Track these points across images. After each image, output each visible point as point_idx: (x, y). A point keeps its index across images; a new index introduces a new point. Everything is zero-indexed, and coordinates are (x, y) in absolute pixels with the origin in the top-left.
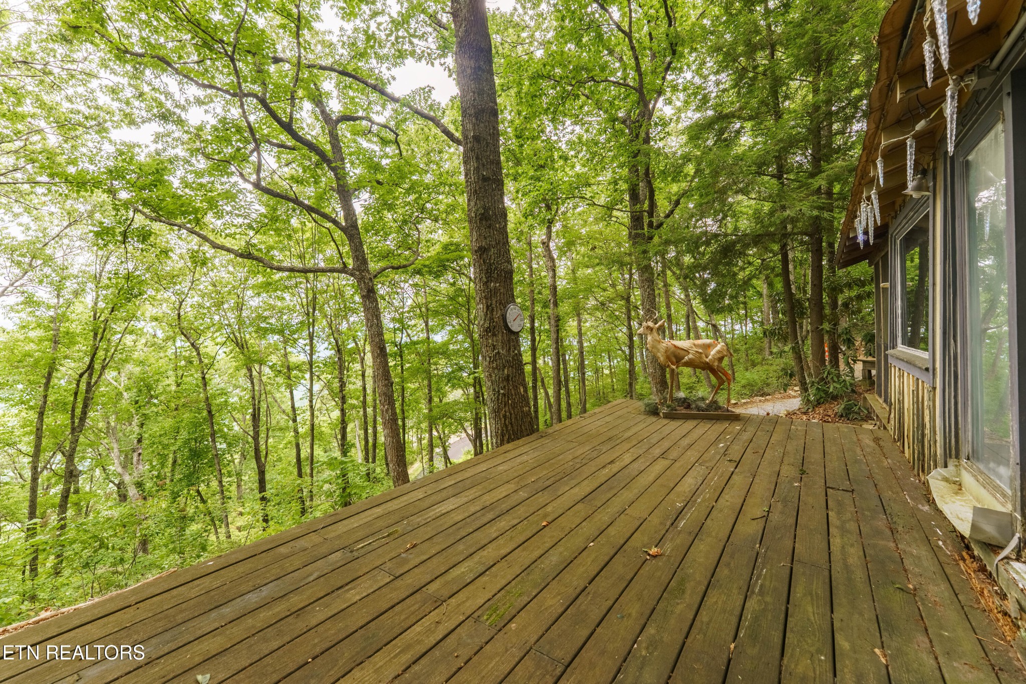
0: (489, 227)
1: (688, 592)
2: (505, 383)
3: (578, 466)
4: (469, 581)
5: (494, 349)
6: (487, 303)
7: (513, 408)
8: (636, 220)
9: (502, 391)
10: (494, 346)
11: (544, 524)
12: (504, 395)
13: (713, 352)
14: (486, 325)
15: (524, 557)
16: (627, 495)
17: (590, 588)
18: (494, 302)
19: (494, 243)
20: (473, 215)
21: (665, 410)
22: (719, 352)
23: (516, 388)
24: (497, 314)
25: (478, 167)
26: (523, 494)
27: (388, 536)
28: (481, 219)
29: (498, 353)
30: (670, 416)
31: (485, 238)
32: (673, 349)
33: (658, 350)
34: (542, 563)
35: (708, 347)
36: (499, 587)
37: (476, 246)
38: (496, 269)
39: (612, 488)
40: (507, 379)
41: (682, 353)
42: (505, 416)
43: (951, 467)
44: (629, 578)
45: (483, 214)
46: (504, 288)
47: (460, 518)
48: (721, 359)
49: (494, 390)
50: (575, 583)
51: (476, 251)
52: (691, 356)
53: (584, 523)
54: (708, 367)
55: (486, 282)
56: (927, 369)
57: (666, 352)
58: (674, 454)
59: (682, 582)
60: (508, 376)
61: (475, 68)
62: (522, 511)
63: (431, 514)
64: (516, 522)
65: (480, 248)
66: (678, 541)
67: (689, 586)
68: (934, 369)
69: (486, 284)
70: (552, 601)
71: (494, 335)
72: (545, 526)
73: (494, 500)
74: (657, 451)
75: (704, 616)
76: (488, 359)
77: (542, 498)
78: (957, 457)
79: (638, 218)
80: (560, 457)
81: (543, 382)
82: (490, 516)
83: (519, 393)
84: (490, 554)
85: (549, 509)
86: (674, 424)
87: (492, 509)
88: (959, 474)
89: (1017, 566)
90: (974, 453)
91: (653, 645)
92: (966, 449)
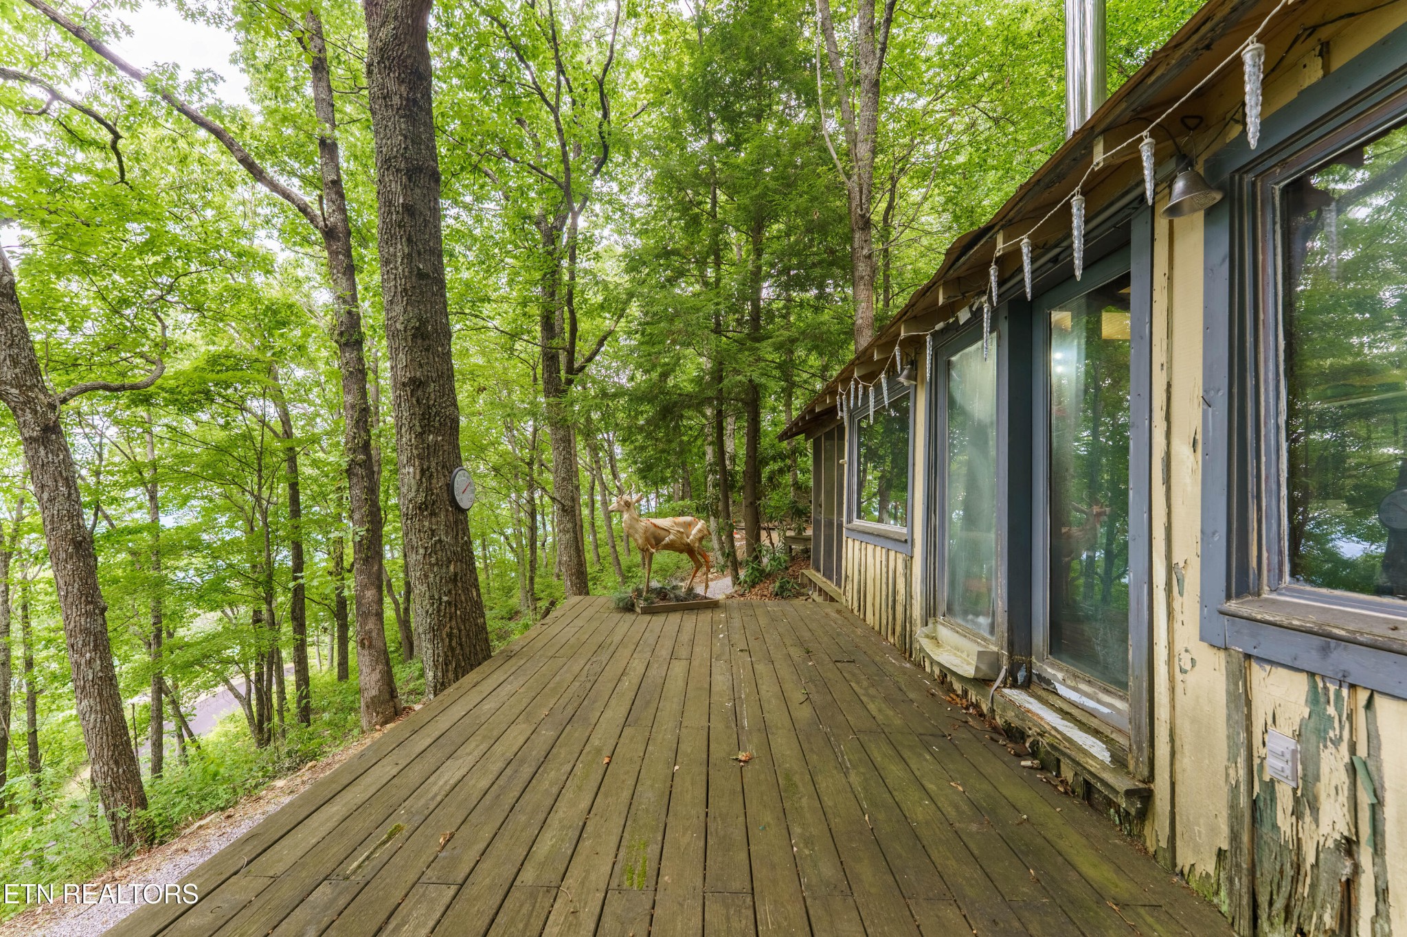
0: (427, 350)
1: (800, 785)
2: (451, 586)
3: (588, 686)
4: (569, 852)
5: (433, 535)
6: (421, 465)
7: (464, 622)
8: (550, 358)
9: (445, 599)
10: (433, 531)
11: (607, 760)
12: (449, 603)
13: (694, 531)
14: (421, 498)
15: (615, 802)
16: (670, 707)
17: (711, 810)
18: (433, 465)
19: (434, 375)
20: (399, 326)
21: (642, 603)
22: (700, 531)
23: (466, 590)
24: (438, 483)
25: (410, 255)
26: (547, 734)
27: (389, 838)
28: (414, 336)
29: (440, 541)
30: (650, 611)
31: (421, 366)
32: (653, 529)
33: (636, 532)
34: (640, 804)
35: (689, 525)
36: (614, 845)
37: (405, 376)
38: (437, 414)
39: (648, 703)
40: (454, 579)
41: (663, 533)
42: (450, 635)
43: (930, 625)
44: (739, 789)
45: (417, 329)
46: (450, 444)
47: (484, 783)
48: (701, 539)
49: (432, 597)
50: (693, 812)
51: (404, 384)
52: (672, 537)
53: (650, 748)
54: (689, 550)
55: (421, 434)
56: (906, 541)
57: (646, 532)
58: (683, 652)
59: (788, 777)
60: (456, 575)
61: (408, 99)
62: (562, 752)
63: (435, 789)
64: (568, 767)
65: (413, 380)
66: (755, 740)
67: (796, 778)
68: (913, 540)
69: (420, 436)
70: (685, 838)
71: (433, 514)
72: (608, 764)
73: (515, 749)
74: (664, 653)
75: (828, 802)
76: (421, 551)
77: (577, 733)
78: (935, 616)
79: (553, 357)
80: (557, 678)
81: (389, 586)
82: (527, 771)
83: (471, 599)
84: (568, 812)
85: (595, 741)
86: (658, 620)
87: (523, 762)
88: (935, 630)
89: (1006, 691)
90: (950, 610)
91: (808, 841)
92: (942, 607)
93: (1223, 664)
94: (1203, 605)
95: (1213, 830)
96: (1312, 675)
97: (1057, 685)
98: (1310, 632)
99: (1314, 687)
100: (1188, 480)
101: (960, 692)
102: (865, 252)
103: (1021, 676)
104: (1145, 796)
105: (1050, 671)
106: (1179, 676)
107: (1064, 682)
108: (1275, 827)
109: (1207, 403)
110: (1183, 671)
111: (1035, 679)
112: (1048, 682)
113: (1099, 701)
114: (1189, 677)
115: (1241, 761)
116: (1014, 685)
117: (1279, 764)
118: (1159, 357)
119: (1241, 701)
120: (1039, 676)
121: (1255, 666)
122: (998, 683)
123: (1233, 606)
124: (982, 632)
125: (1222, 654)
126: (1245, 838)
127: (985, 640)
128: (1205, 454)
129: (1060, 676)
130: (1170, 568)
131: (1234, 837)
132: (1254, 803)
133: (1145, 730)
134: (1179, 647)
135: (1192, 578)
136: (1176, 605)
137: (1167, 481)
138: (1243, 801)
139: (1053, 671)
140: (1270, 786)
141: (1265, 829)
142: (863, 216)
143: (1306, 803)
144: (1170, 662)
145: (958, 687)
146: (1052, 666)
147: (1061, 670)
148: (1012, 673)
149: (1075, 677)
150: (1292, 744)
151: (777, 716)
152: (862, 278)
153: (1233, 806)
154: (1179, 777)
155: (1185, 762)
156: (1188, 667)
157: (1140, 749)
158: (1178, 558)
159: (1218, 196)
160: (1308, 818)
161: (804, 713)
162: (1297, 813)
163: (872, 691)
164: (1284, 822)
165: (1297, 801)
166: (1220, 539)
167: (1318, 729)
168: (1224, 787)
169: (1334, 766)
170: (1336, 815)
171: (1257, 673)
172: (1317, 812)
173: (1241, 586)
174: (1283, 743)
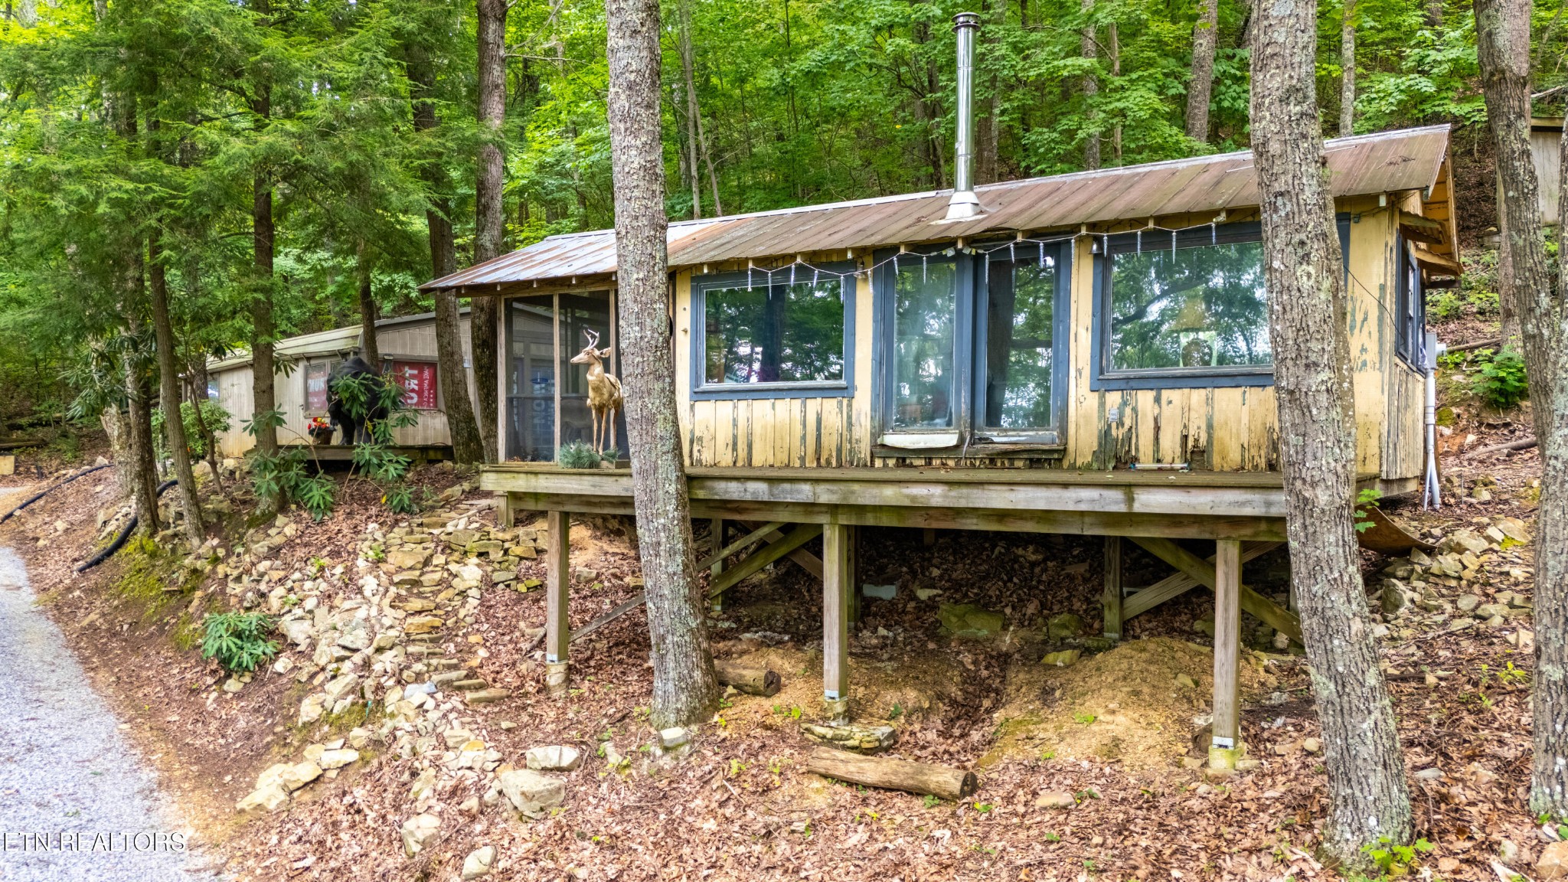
68: (854, 386)
89: (974, 446)
93: (1097, 396)
94: (1090, 380)
95: (1091, 447)
96: (1122, 390)
98: (1123, 379)
99: (1123, 393)
100: (1084, 342)
104: (1065, 449)
106: (1078, 405)
108: (1111, 435)
109: (1094, 315)
110: (1080, 403)
114: (1082, 404)
115: (1102, 422)
117: (1114, 417)
118: (1074, 298)
119: (1102, 404)
121: (1107, 393)
122: (966, 445)
123: (1100, 378)
124: (941, 428)
125: (1096, 394)
126: (1103, 443)
127: (945, 430)
128: (1093, 332)
130: (1077, 370)
131: (1100, 444)
132: (1105, 432)
133: (1065, 429)
134: (1079, 396)
135: (1086, 371)
136: (1078, 383)
137: (1076, 341)
138: (1102, 433)
140: (1110, 426)
141: (1108, 438)
143: (1121, 424)
144: (1076, 402)
150: (1117, 410)
153: (1099, 436)
155: (1082, 431)
156: (1082, 401)
157: (1063, 435)
158: (1080, 367)
160: (1120, 428)
162: (1117, 428)
164: (1114, 432)
165: (1118, 425)
166: (1097, 358)
167: (1125, 403)
168: (1096, 433)
169: (1128, 411)
170: (1128, 422)
171: (1107, 395)
172: (1123, 425)
173: (1102, 373)
174: (1115, 411)
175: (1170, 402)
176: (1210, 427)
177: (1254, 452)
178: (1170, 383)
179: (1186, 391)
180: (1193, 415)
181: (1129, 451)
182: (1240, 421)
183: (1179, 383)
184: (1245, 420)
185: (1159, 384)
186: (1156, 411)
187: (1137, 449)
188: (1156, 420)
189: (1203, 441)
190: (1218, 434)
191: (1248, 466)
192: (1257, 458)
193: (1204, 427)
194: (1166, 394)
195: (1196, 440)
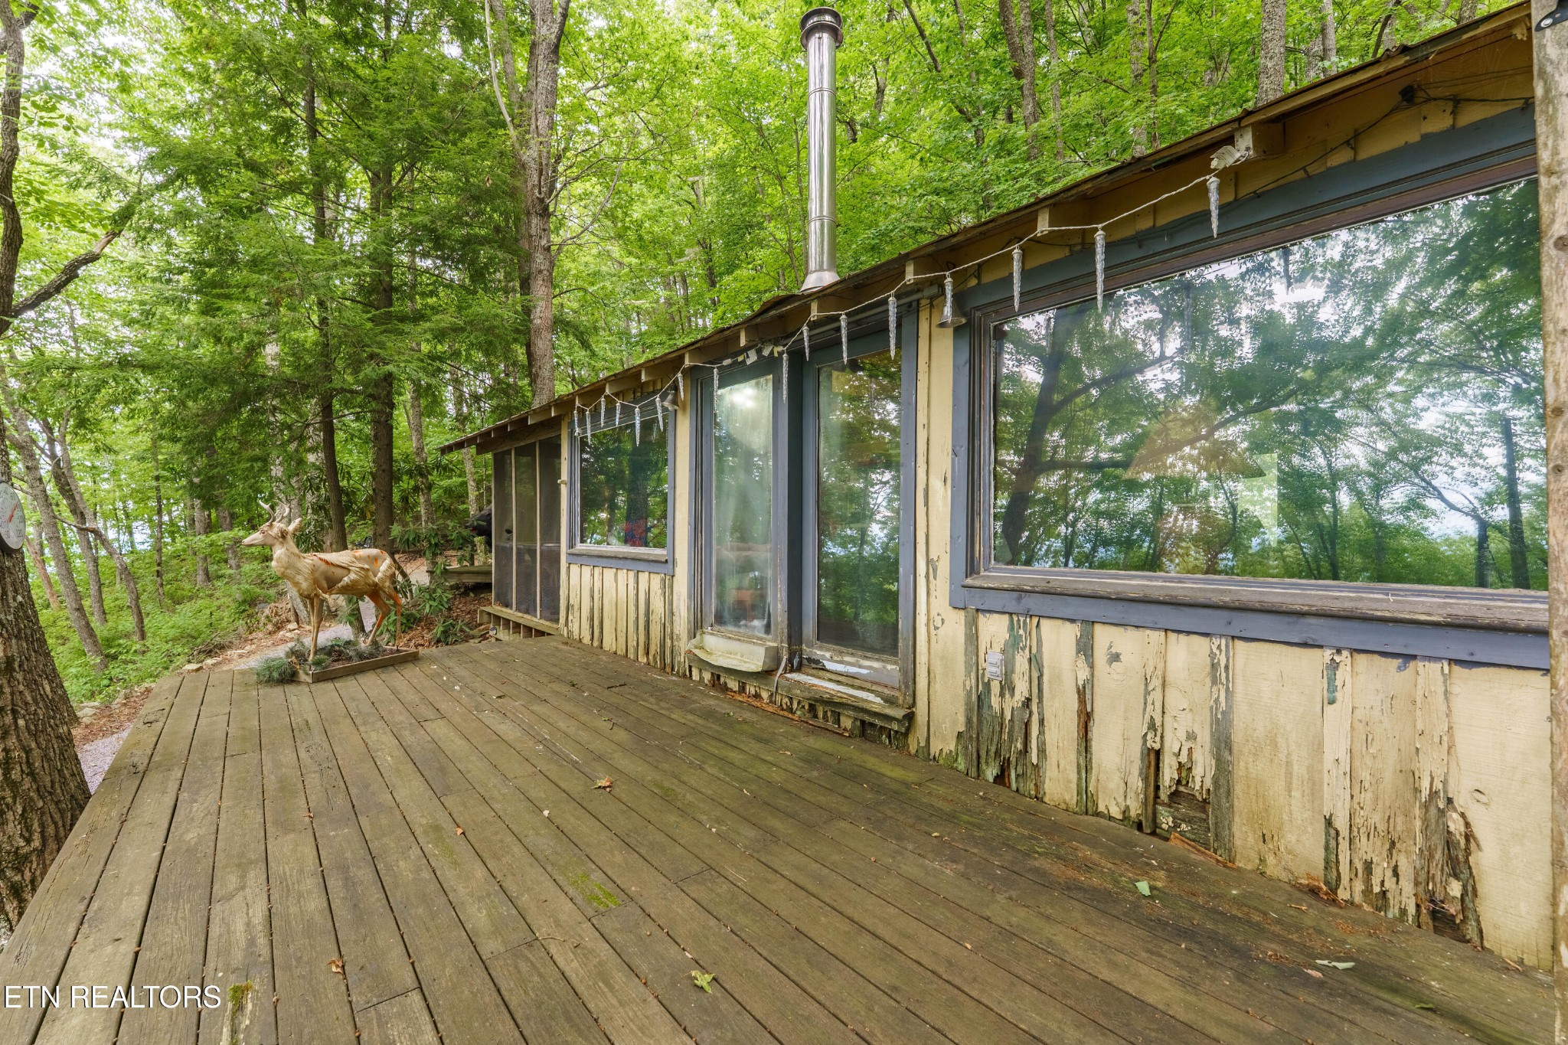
1: (674, 787)
4: (514, 912)
11: (459, 831)
13: (383, 567)
17: (617, 831)
21: (308, 670)
26: (341, 833)
27: (241, 1003)
30: (321, 678)
32: (323, 566)
33: (299, 573)
34: (541, 850)
35: (375, 559)
36: (554, 889)
39: (442, 769)
41: (339, 572)
43: (698, 637)
44: (625, 808)
47: (315, 904)
50: (603, 838)
53: (496, 806)
54: (378, 591)
56: (664, 562)
57: (313, 572)
58: (427, 712)
59: (657, 785)
66: (599, 768)
68: (674, 560)
70: (618, 858)
72: (464, 834)
74: (402, 718)
75: (707, 791)
78: (703, 628)
85: (420, 820)
86: (348, 686)
87: (342, 867)
88: (702, 641)
89: (788, 675)
90: (720, 620)
91: (719, 821)
92: (711, 618)
93: (963, 618)
94: (951, 583)
95: (954, 723)
96: (1011, 614)
97: (826, 663)
98: (1013, 590)
99: (1012, 621)
100: (940, 503)
101: (736, 688)
102: (544, 242)
103: (796, 661)
104: (910, 717)
105: (818, 653)
106: (933, 632)
107: (831, 659)
108: (990, 707)
109: (955, 453)
110: (936, 628)
111: (805, 662)
112: (817, 662)
113: (860, 667)
114: (940, 632)
115: (973, 675)
116: (792, 671)
117: (994, 669)
118: (922, 419)
119: (972, 637)
120: (809, 660)
121: (981, 616)
122: (780, 671)
123: (969, 581)
124: (757, 633)
125: (962, 613)
126: (975, 719)
127: (761, 639)
128: (953, 487)
129: (828, 655)
130: (928, 562)
131: (969, 721)
132: (979, 697)
133: (911, 674)
134: (933, 613)
135: (944, 568)
136: (932, 587)
137: (927, 504)
138: (974, 698)
139: (823, 654)
140: (987, 685)
141: (985, 710)
142: (541, 201)
143: (1007, 687)
144: (928, 625)
145: (733, 685)
146: (821, 648)
147: (828, 650)
148: (790, 661)
149: (841, 653)
150: (1001, 657)
151: (598, 745)
152: (540, 272)
153: (968, 703)
154: (932, 697)
155: (937, 687)
156: (939, 624)
157: (907, 687)
158: (933, 555)
159: (964, 321)
160: (1007, 696)
161: (622, 735)
162: (1002, 695)
163: (663, 704)
164: (995, 701)
165: (1002, 688)
166: (962, 541)
167: (1014, 644)
168: (962, 694)
169: (1021, 662)
170: (1022, 688)
171: (982, 619)
172: (1012, 690)
173: (972, 569)
174: (995, 657)
175: (1115, 658)
176: (1223, 744)
177: (1370, 849)
178: (1114, 611)
179: (1157, 636)
180: (1176, 701)
181: (1026, 750)
182: (1317, 747)
183: (1137, 613)
184: (1336, 747)
185: (1091, 610)
186: (1083, 674)
187: (1042, 751)
188: (1081, 693)
189: (1203, 772)
190: (1245, 766)
191: (1350, 890)
192: (1381, 872)
193: (1204, 737)
194: (1104, 636)
195: (1185, 770)
